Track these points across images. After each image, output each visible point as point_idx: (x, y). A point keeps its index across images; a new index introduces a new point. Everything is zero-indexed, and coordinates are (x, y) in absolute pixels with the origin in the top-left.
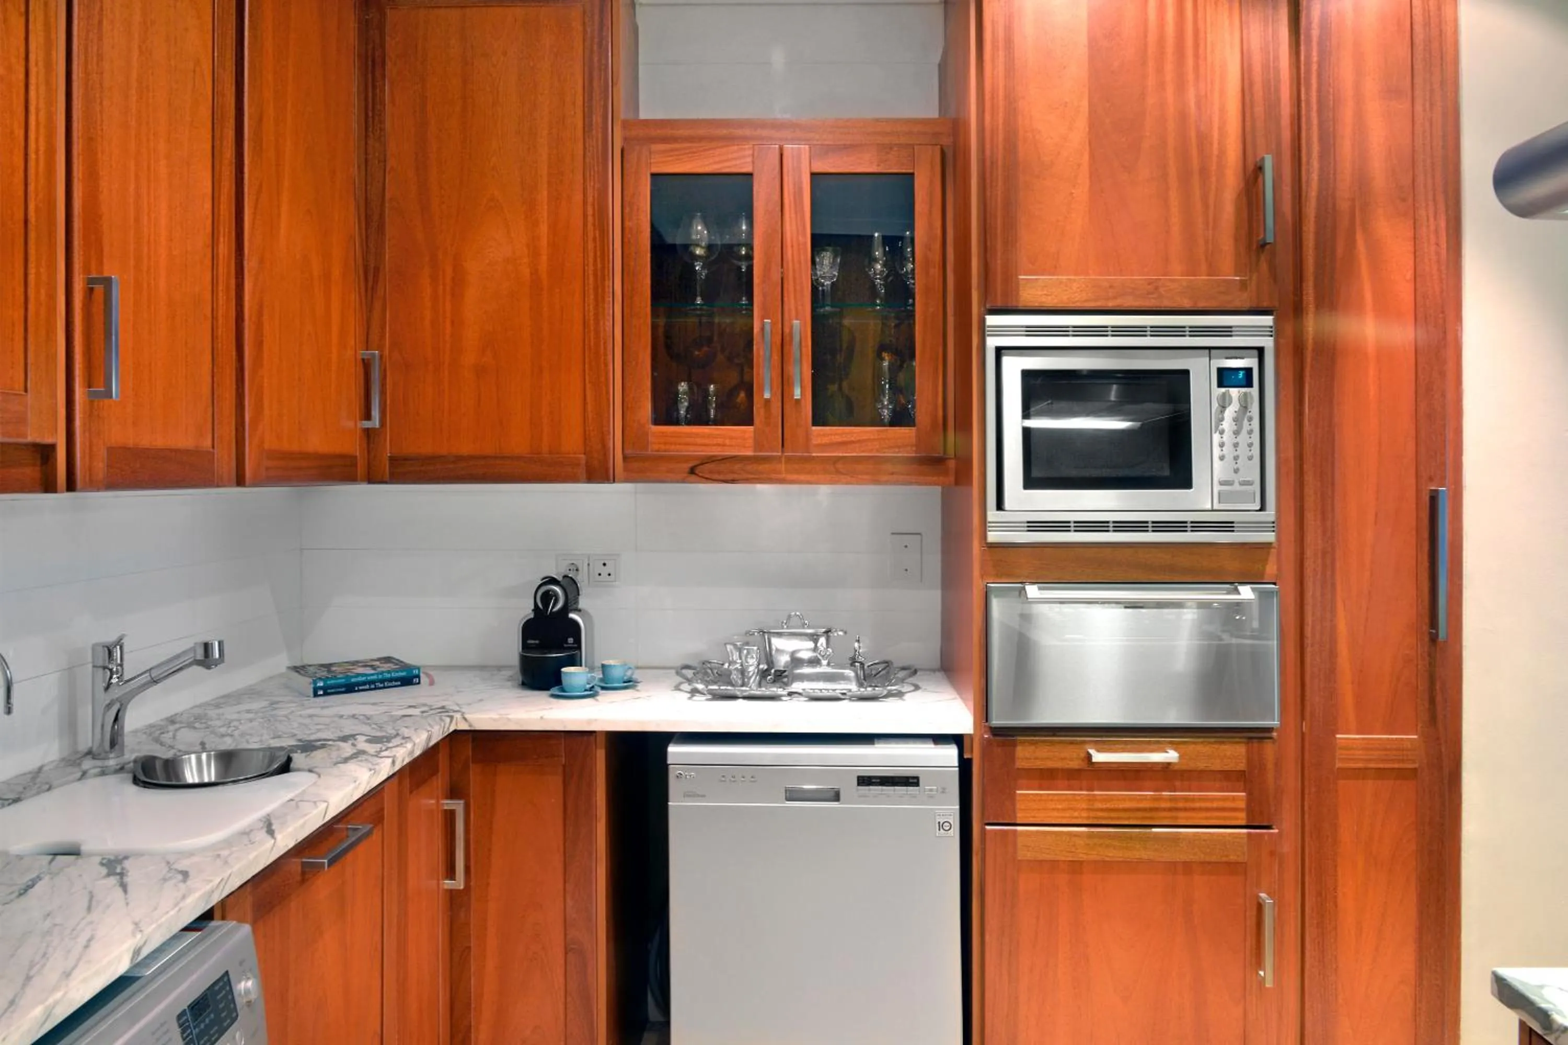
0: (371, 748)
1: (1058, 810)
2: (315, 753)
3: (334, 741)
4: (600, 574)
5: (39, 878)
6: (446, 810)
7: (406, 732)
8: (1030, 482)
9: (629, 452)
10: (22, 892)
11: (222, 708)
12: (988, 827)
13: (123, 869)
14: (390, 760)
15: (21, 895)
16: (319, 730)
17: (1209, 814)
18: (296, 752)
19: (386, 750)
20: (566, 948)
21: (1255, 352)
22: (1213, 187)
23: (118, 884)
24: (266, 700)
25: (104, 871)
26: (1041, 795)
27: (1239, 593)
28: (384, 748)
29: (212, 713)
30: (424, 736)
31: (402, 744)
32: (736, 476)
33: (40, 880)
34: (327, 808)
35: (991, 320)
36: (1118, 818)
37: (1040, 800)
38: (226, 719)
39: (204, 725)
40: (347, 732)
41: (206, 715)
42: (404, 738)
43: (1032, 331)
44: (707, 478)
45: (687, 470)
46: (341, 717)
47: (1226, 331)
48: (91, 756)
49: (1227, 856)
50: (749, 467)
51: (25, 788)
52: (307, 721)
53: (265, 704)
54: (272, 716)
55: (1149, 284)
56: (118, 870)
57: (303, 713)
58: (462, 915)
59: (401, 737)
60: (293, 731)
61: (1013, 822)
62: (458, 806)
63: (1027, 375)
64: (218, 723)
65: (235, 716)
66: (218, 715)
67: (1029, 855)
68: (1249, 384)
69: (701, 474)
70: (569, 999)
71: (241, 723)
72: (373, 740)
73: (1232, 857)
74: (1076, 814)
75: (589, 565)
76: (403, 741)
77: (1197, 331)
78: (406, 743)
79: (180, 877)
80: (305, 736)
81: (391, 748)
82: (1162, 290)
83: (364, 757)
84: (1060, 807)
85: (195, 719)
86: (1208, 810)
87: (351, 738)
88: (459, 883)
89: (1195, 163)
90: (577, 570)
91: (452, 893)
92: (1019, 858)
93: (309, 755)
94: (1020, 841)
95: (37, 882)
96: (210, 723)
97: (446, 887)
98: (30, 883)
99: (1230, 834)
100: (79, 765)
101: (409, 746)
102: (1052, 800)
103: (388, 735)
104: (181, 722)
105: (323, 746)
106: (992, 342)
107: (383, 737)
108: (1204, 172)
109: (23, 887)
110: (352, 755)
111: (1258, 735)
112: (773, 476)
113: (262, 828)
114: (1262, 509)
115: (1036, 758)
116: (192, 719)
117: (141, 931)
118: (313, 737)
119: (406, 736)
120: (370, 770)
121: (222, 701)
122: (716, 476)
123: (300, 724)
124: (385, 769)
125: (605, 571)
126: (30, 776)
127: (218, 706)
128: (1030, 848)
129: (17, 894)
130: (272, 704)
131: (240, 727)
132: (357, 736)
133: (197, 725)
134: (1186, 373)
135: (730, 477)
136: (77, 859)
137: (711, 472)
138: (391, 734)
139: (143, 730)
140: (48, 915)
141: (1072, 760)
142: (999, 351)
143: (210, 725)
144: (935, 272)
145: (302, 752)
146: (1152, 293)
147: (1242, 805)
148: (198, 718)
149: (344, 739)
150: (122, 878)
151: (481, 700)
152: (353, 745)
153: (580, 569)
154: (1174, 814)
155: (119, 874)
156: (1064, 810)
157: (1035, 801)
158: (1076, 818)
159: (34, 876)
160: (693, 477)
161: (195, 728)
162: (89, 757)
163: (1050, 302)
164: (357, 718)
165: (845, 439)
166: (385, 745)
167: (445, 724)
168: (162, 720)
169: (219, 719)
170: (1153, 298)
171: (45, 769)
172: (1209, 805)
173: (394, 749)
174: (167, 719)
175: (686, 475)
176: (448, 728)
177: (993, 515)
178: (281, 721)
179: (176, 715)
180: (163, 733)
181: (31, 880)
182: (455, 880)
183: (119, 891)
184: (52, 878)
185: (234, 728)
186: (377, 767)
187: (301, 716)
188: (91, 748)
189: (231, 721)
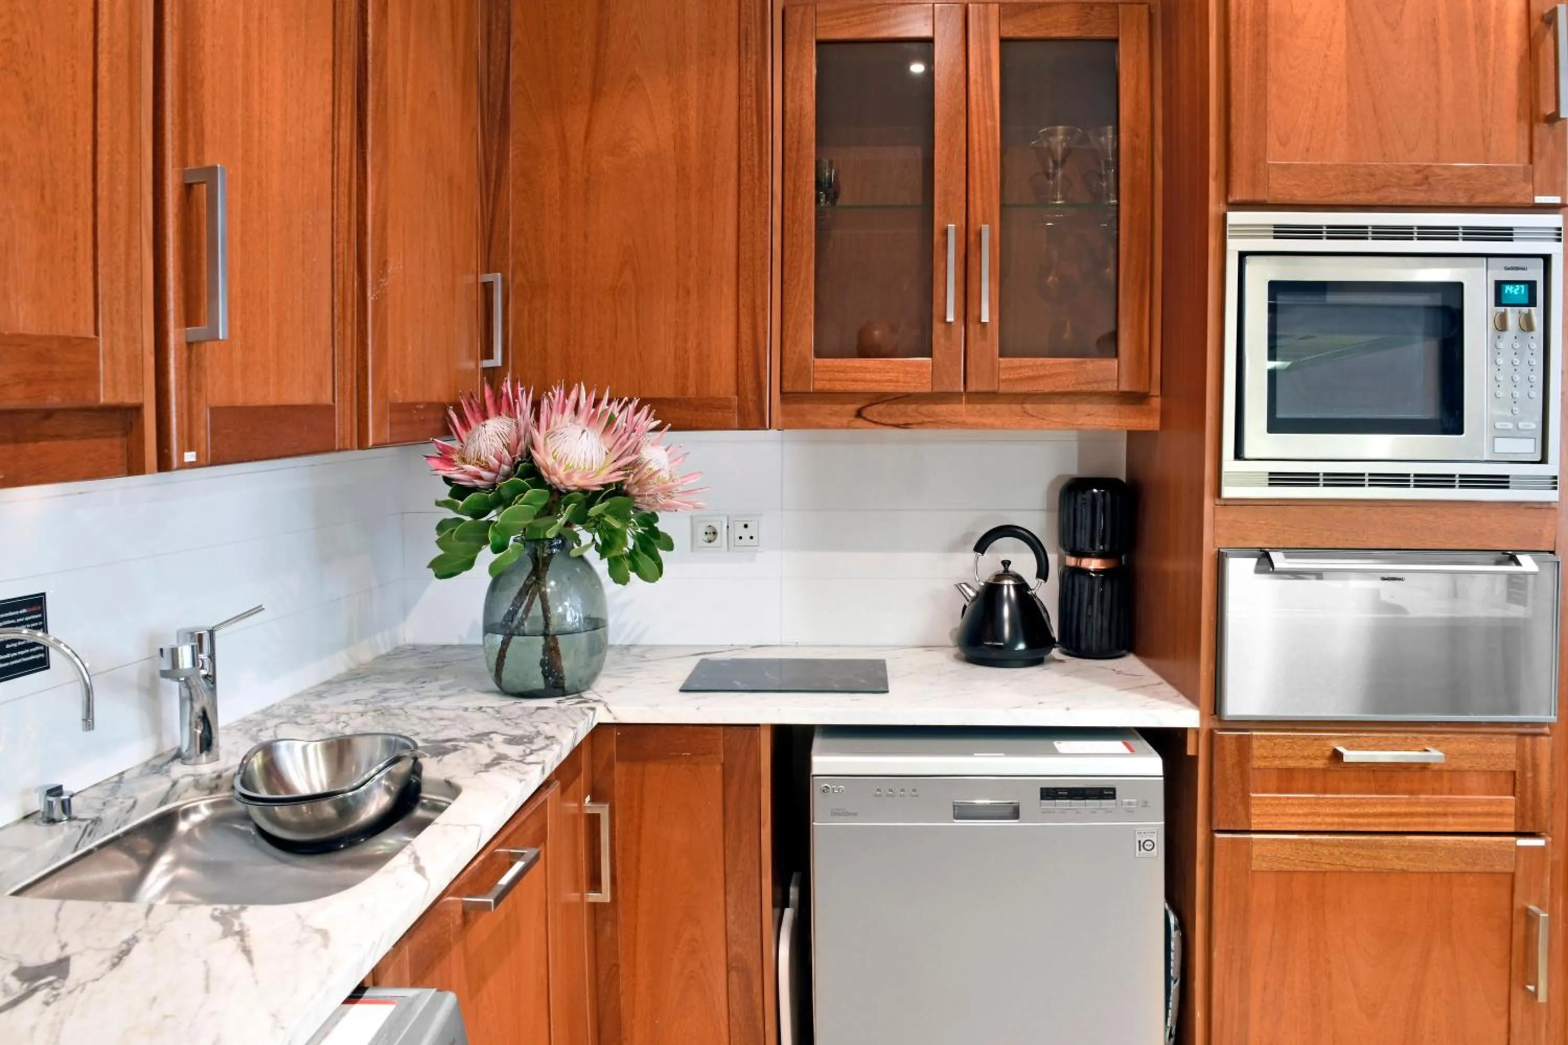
0: (514, 751)
1: (1299, 815)
2: (447, 758)
3: (466, 741)
4: (741, 538)
5: (135, 939)
6: (589, 814)
7: (548, 730)
8: (1276, 425)
9: (788, 387)
10: (116, 960)
11: (325, 697)
12: (1218, 836)
13: (241, 925)
14: (540, 767)
15: (114, 965)
16: (445, 727)
17: (1472, 820)
18: (426, 757)
19: (531, 753)
20: (727, 966)
21: (1541, 261)
22: (1492, 48)
23: (240, 950)
24: (374, 688)
25: (218, 928)
26: (1280, 799)
27: (1518, 563)
28: (528, 751)
29: (315, 704)
30: (571, 734)
31: (547, 745)
32: (910, 421)
33: (137, 941)
34: (481, 832)
35: (1234, 218)
36: (1368, 824)
37: (1278, 805)
38: (332, 712)
39: (308, 721)
40: (479, 728)
41: (307, 706)
42: (547, 738)
43: (1281, 232)
44: (876, 423)
45: (854, 413)
46: (466, 709)
47: (1505, 234)
48: (180, 760)
49: (1492, 866)
50: (925, 408)
51: (104, 804)
52: (427, 715)
53: (373, 692)
54: (385, 707)
55: (1418, 172)
56: (237, 928)
57: (419, 703)
58: (608, 929)
59: (543, 736)
60: (413, 727)
61: (1247, 828)
62: (603, 811)
63: (1276, 288)
64: (325, 717)
65: (342, 709)
66: (323, 706)
67: (1264, 866)
68: (1532, 302)
69: (869, 418)
70: (732, 1021)
71: (351, 718)
72: (513, 741)
73: (1497, 867)
74: (1319, 819)
75: (728, 527)
76: (548, 742)
77: (1473, 233)
78: (552, 744)
79: (318, 938)
80: (430, 735)
81: (536, 750)
82: (1431, 180)
83: (507, 764)
84: (1301, 812)
85: (296, 713)
86: (1470, 815)
87: (485, 738)
88: (604, 896)
89: (1471, 19)
90: (715, 533)
91: (595, 907)
92: (1253, 868)
93: (441, 760)
94: (1256, 851)
95: (133, 945)
96: (314, 717)
97: (591, 900)
98: (124, 947)
99: (1496, 843)
100: (168, 771)
101: (556, 748)
102: (1292, 804)
103: (527, 734)
104: (279, 716)
105: (455, 749)
106: (1234, 246)
107: (522, 737)
108: (1481, 28)
109: (116, 952)
110: (493, 760)
111: (1531, 731)
112: (952, 419)
113: (409, 863)
114: (1544, 460)
115: (1275, 757)
116: (292, 713)
117: (283, 1028)
118: (442, 736)
119: (550, 735)
120: (521, 781)
121: (323, 688)
122: (884, 420)
123: (421, 719)
124: (535, 778)
125: (746, 533)
126: (109, 786)
127: (319, 695)
128: (1267, 859)
129: (108, 964)
130: (384, 692)
131: (350, 722)
132: (492, 736)
133: (300, 720)
134: (1460, 286)
135: (901, 421)
136: (180, 909)
137: (880, 414)
138: (531, 732)
139: (236, 726)
140: (154, 999)
141: (1316, 758)
142: (1242, 256)
143: (315, 720)
144: (1142, 163)
145: (431, 757)
146: (1421, 185)
147: (1512, 810)
148: (299, 710)
149: (480, 738)
150: (242, 940)
151: (620, 687)
152: (490, 747)
153: (718, 531)
154: (1432, 820)
155: (238, 933)
156: (1306, 815)
157: (1272, 805)
158: (1320, 824)
159: (126, 935)
160: (860, 422)
161: (297, 723)
162: (178, 761)
163: (1301, 196)
164: (485, 712)
165: (1036, 373)
166: (528, 747)
167: (589, 719)
168: (256, 713)
169: (324, 712)
170: (1421, 191)
171: (126, 776)
172: (1472, 809)
173: (541, 752)
174: (263, 712)
175: (853, 419)
176: (592, 724)
177: (1229, 464)
178: (396, 715)
179: (273, 706)
180: (261, 730)
181: (124, 942)
182: (601, 892)
183: (241, 959)
184: (151, 940)
185: (344, 724)
186: (527, 777)
187: (418, 708)
188: (179, 749)
189: (339, 714)
